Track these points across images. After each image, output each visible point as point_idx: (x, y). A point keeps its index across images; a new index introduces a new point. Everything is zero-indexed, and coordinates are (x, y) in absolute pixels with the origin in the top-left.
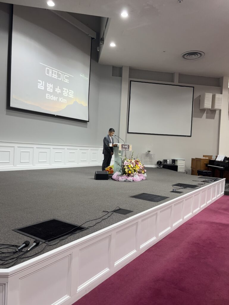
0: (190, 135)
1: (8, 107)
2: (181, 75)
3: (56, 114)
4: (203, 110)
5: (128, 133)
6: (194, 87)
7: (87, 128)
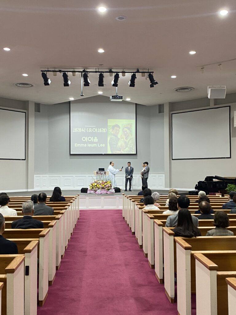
0: (230, 157)
3: (103, 154)
5: (172, 159)
6: (230, 106)
7: (137, 159)
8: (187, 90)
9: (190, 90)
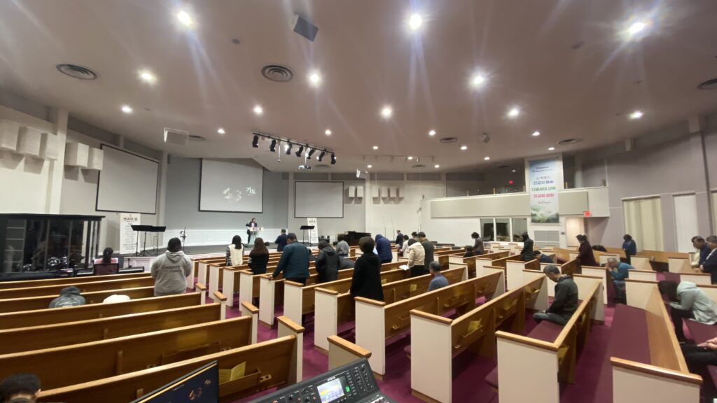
0: (342, 217)
1: (200, 210)
2: (333, 174)
4: (352, 198)
5: (295, 218)
6: (342, 182)
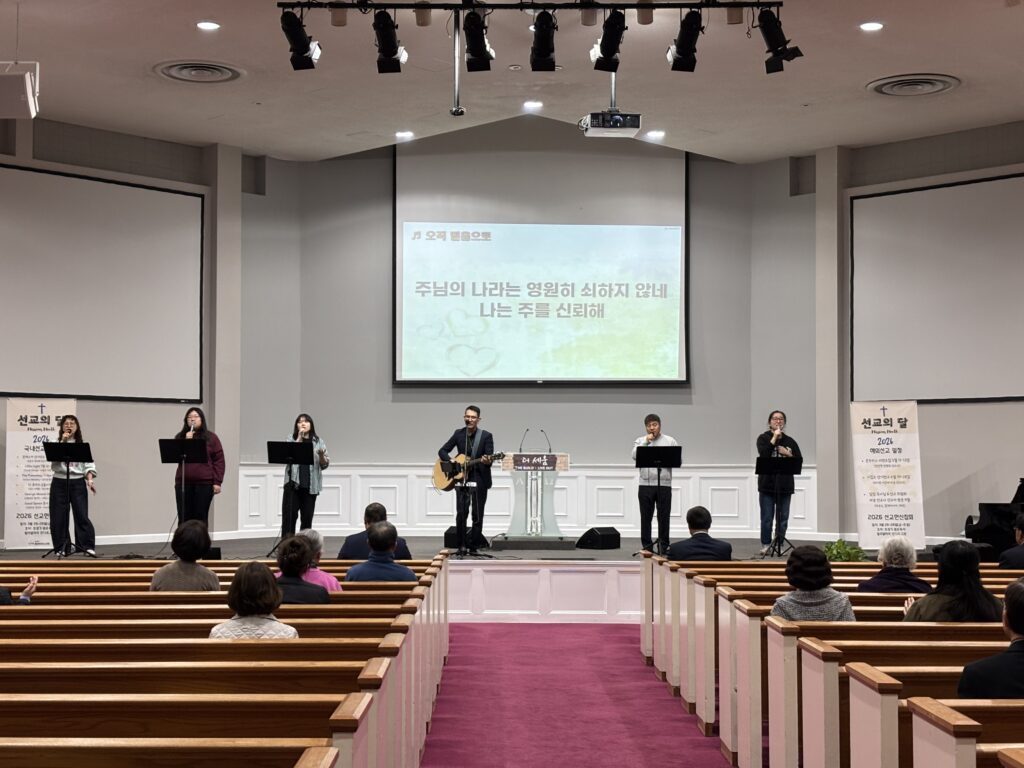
1: (393, 383)
3: (541, 378)
7: (690, 402)
8: (927, 88)
9: (940, 86)
